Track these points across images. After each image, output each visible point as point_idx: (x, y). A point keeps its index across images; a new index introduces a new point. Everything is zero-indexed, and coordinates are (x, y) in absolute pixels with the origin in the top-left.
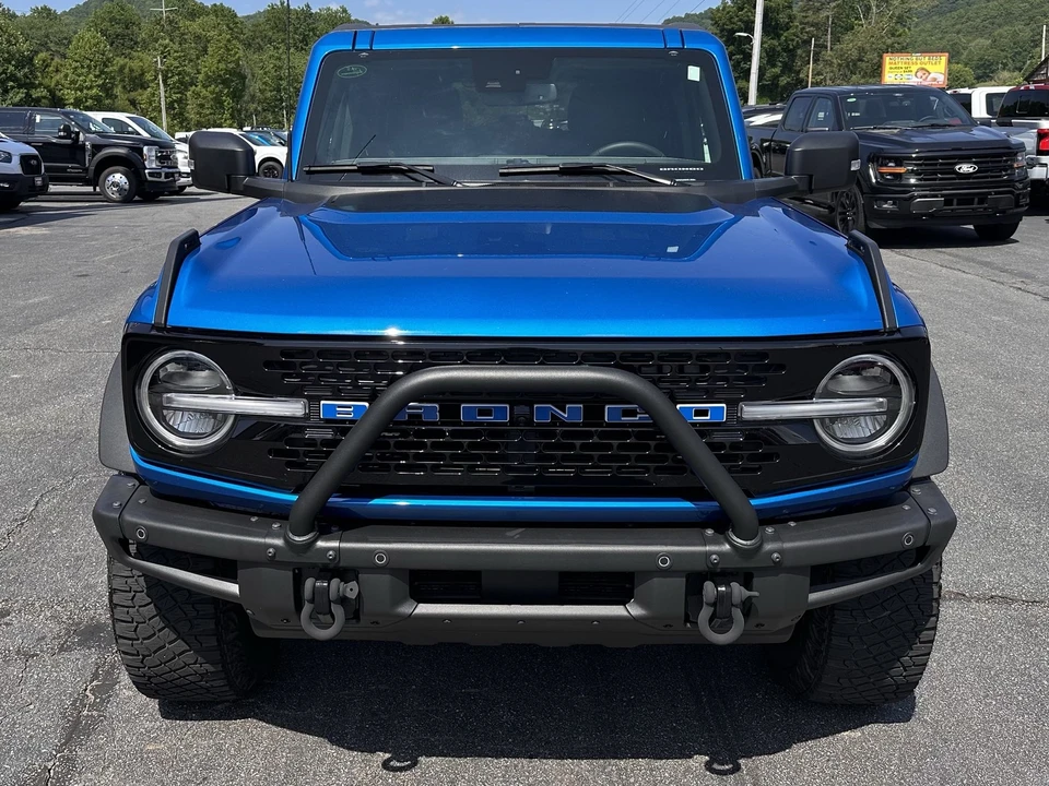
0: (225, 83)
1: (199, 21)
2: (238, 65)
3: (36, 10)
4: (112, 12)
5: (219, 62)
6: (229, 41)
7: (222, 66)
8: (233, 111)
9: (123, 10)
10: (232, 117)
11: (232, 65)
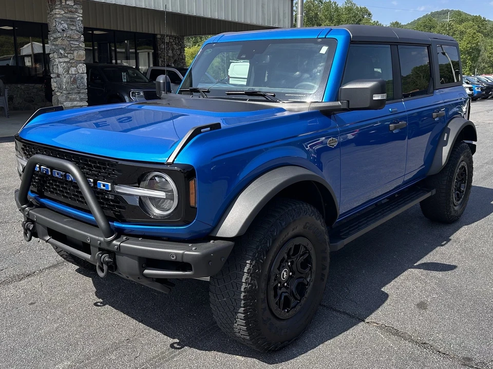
0: (469, 54)
1: (463, 24)
2: (477, 45)
3: (393, 24)
4: (425, 22)
5: (468, 43)
6: (475, 33)
7: (469, 45)
8: (471, 67)
9: (430, 21)
10: (470, 70)
11: (475, 45)
